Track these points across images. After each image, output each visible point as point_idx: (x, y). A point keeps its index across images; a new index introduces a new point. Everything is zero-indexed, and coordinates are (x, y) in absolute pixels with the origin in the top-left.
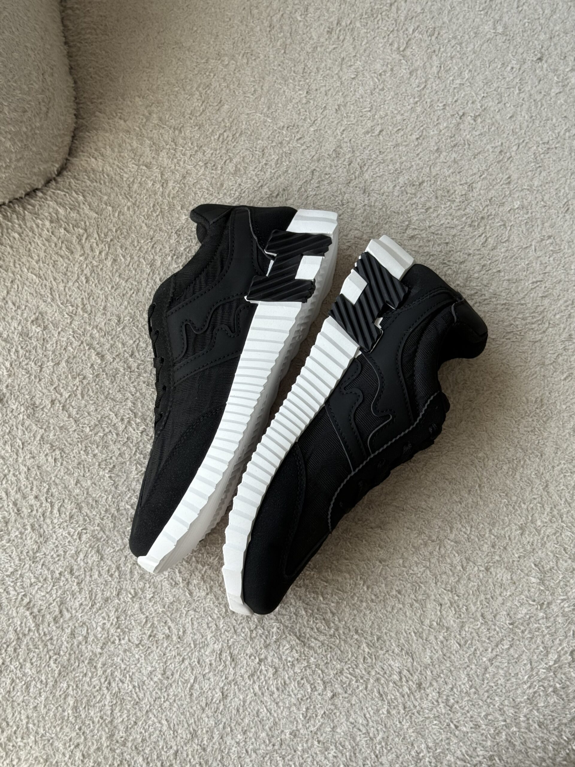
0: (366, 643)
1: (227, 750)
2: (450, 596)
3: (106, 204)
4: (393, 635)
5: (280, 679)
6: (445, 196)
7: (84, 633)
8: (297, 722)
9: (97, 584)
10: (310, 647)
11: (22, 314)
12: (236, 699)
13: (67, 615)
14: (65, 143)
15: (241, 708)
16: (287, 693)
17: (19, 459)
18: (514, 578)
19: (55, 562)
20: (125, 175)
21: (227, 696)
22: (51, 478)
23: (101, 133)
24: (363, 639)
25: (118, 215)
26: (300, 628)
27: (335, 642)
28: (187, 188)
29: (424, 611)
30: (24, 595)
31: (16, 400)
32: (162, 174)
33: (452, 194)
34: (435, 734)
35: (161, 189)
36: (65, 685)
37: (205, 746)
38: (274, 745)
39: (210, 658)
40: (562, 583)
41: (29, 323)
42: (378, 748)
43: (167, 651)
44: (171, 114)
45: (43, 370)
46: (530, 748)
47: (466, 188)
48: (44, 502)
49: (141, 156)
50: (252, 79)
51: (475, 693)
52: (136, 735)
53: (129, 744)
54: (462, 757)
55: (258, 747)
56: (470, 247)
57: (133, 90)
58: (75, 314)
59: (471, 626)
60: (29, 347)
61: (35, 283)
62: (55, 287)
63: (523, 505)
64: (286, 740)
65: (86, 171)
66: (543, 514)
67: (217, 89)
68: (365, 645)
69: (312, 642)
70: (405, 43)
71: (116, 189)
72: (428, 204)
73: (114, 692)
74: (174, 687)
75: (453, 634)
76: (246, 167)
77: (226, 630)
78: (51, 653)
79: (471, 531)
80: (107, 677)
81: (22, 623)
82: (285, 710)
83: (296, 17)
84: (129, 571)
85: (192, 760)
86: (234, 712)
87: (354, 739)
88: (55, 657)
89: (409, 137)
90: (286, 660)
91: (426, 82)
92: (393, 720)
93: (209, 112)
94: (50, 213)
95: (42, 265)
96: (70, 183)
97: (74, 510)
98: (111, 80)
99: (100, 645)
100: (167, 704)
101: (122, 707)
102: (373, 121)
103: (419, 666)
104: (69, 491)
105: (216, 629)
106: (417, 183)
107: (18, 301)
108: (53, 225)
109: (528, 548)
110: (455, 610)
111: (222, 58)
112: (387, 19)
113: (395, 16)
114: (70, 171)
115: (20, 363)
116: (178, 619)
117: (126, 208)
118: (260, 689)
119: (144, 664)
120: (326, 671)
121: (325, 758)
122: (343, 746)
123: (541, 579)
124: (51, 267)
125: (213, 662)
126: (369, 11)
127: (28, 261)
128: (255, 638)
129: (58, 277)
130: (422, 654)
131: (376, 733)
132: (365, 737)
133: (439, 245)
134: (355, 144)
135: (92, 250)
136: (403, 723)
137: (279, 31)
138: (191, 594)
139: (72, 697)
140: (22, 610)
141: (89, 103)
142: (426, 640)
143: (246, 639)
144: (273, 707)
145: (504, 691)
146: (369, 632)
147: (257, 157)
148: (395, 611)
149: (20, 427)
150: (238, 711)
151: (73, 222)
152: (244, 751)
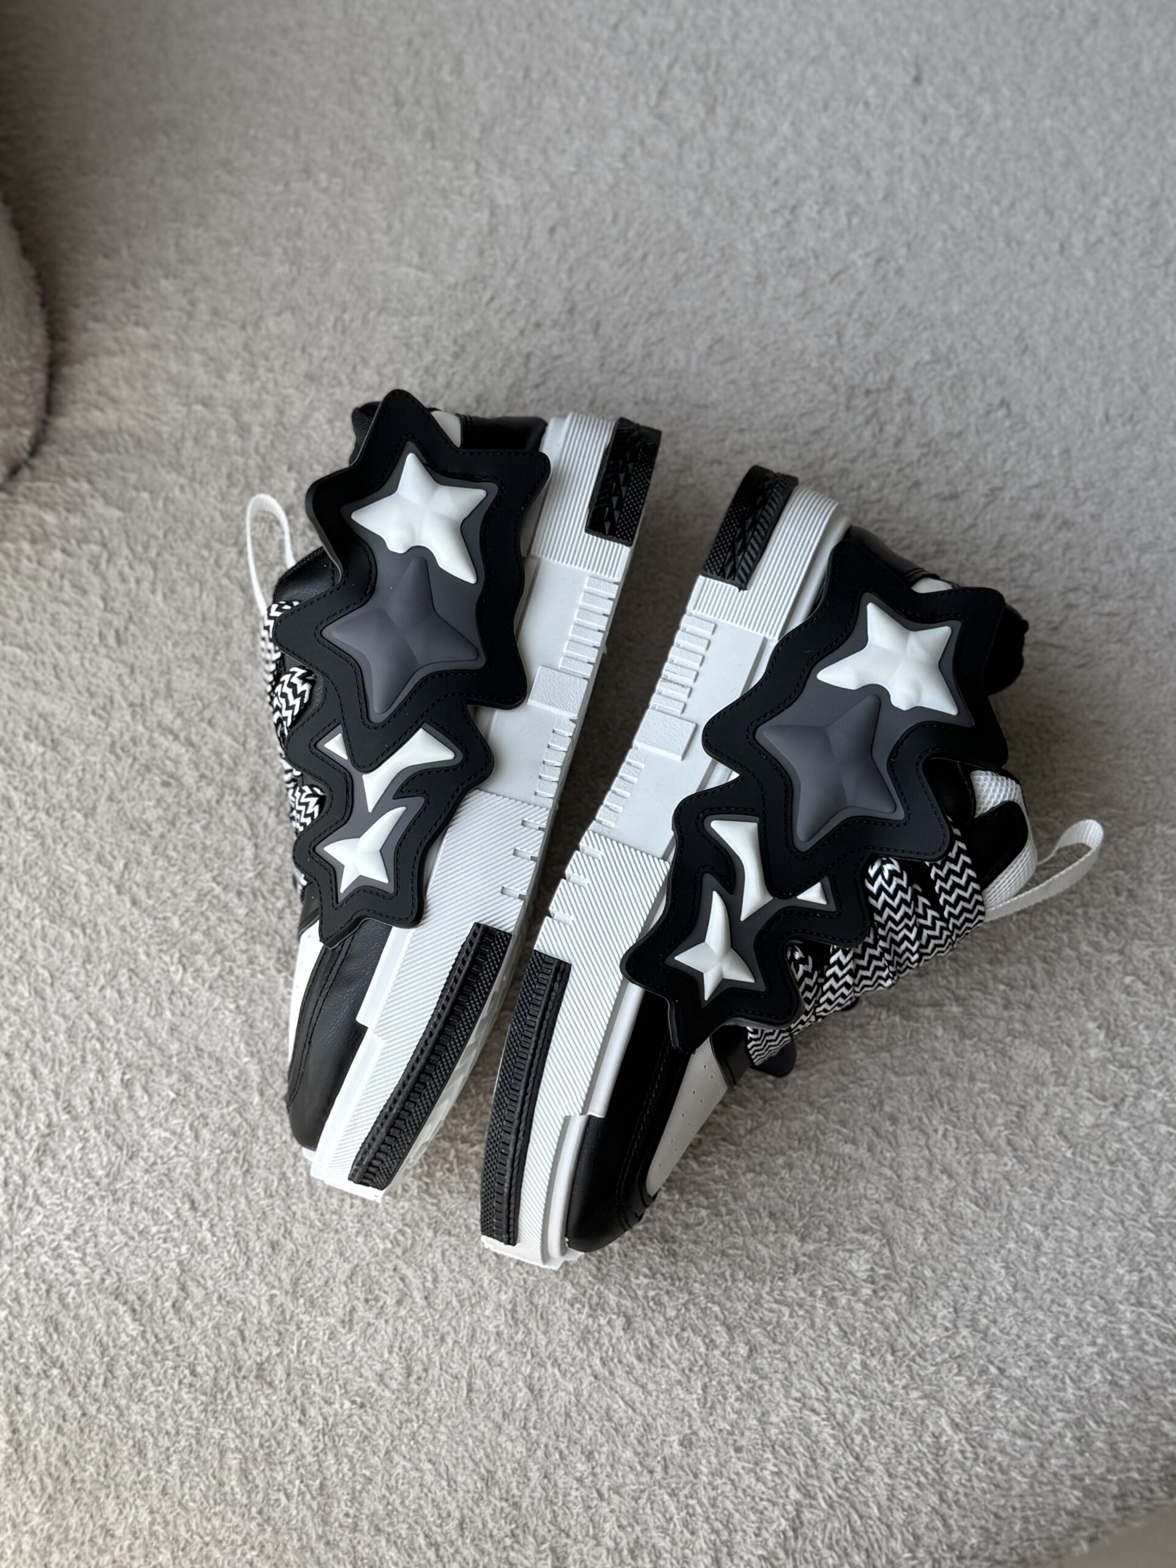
1: (560, 1497)
3: (136, 488)
5: (638, 1336)
8: (689, 1415)
12: (562, 1394)
13: (198, 1294)
15: (574, 1409)
16: (659, 1363)
25: (165, 505)
31: (22, 891)
34: (962, 1393)
39: (495, 1323)
46: (1152, 1388)
51: (1026, 1299)
53: (365, 1526)
54: (1023, 1428)
55: (621, 1481)
62: (62, 663)
64: (673, 1456)
71: (152, 457)
74: (433, 1392)
82: (662, 1396)
87: (807, 1432)
90: (646, 1297)
94: (27, 527)
108: (39, 547)
115: (18, 819)
118: (604, 1364)
120: (728, 1305)
129: (64, 643)
131: (847, 1411)
135: (124, 580)
144: (637, 1395)
149: (39, 943)
150: (568, 1415)
151: (79, 535)
152: (595, 1495)
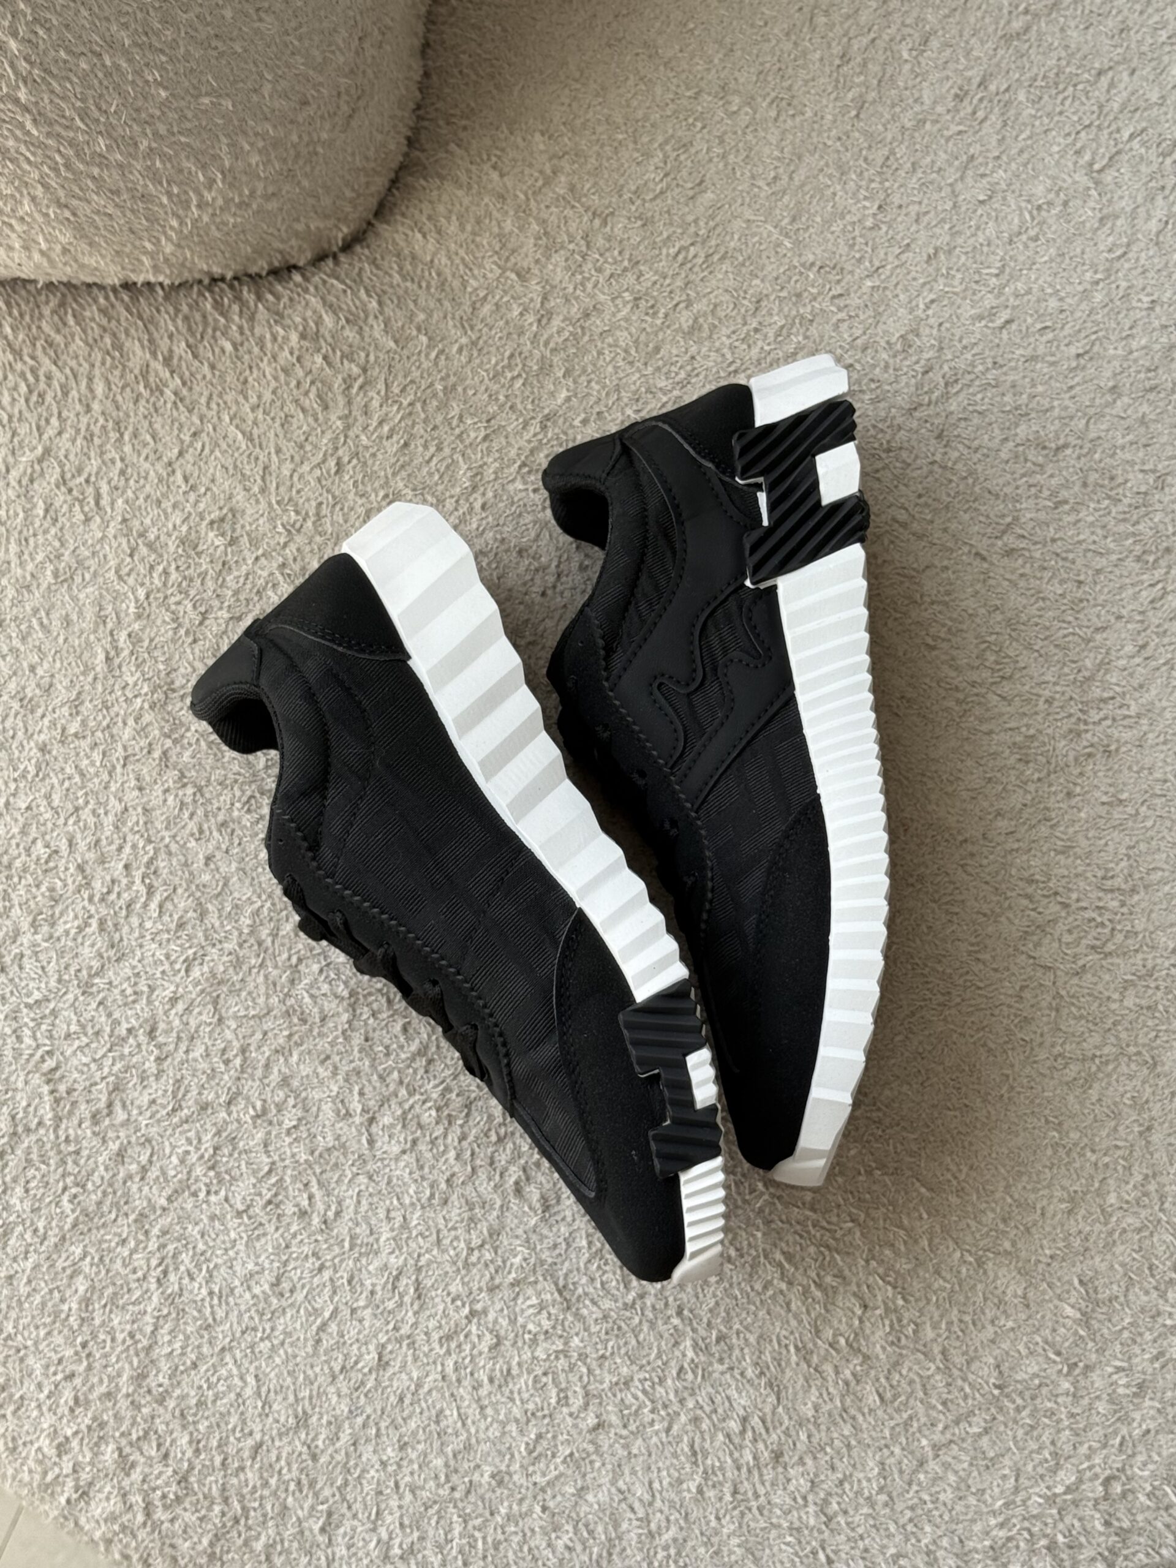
0: (694, 1340)
2: (890, 1294)
4: (752, 1339)
6: (1102, 486)
7: (144, 1159)
9: (195, 1070)
10: (578, 1316)
11: (197, 502)
14: (373, 189)
17: (112, 784)
18: (1031, 1295)
19: (125, 1005)
20: (471, 281)
21: (387, 1363)
22: (163, 839)
23: (448, 186)
24: (688, 1329)
26: (571, 1271)
27: (630, 1319)
28: (586, 338)
29: (827, 1311)
30: (48, 1052)
32: (545, 298)
33: (1119, 485)
35: (534, 328)
36: (78, 1251)
37: (318, 1451)
38: (453, 1489)
40: (1126, 1334)
41: (204, 523)
42: (659, 1556)
43: (294, 1242)
44: (596, 184)
45: (207, 622)
47: (1151, 481)
48: (138, 881)
49: (513, 251)
50: (776, 153)
52: (189, 1388)
56: (1125, 603)
57: (535, 119)
58: (299, 531)
59: (916, 1367)
60: (191, 571)
61: (238, 449)
63: (1089, 1154)
65: (398, 255)
66: (1127, 1183)
67: (700, 156)
68: (688, 1343)
69: (585, 1306)
70: (1108, 156)
72: (1064, 494)
73: (169, 1291)
75: (873, 1373)
76: (715, 327)
77: (421, 1234)
78: (69, 1180)
79: (968, 1175)
80: (163, 1259)
81: (29, 1105)
83: (899, 52)
84: (263, 1062)
85: (284, 1471)
86: (393, 1399)
88: (74, 1191)
89: (1063, 348)
91: (1128, 245)
92: (705, 1510)
93: (673, 198)
95: (260, 416)
96: (361, 269)
97: (191, 914)
98: (497, 87)
99: (168, 1191)
100: (265, 1346)
101: (178, 1325)
102: (997, 297)
103: (786, 1418)
104: (191, 873)
105: (402, 1227)
106: (1053, 445)
107: (196, 474)
109: (1077, 1243)
110: (892, 1326)
111: (730, 98)
112: (1084, 99)
113: (1103, 99)
114: (368, 247)
116: (333, 1185)
117: (455, 347)
119: (242, 1254)
121: (549, 1545)
122: (591, 1532)
123: (1084, 1314)
124: (277, 424)
125: (378, 1288)
126: (1052, 75)
127: (237, 403)
128: (474, 1265)
130: (801, 1394)
132: (639, 1527)
133: (1062, 582)
134: (948, 335)
136: (724, 1522)
137: (858, 70)
138: (371, 1142)
139: (86, 1277)
140: (36, 1079)
141: (441, 123)
142: (816, 1370)
143: (455, 1263)
145: (946, 1517)
146: (705, 1320)
147: (743, 310)
148: (770, 1292)
